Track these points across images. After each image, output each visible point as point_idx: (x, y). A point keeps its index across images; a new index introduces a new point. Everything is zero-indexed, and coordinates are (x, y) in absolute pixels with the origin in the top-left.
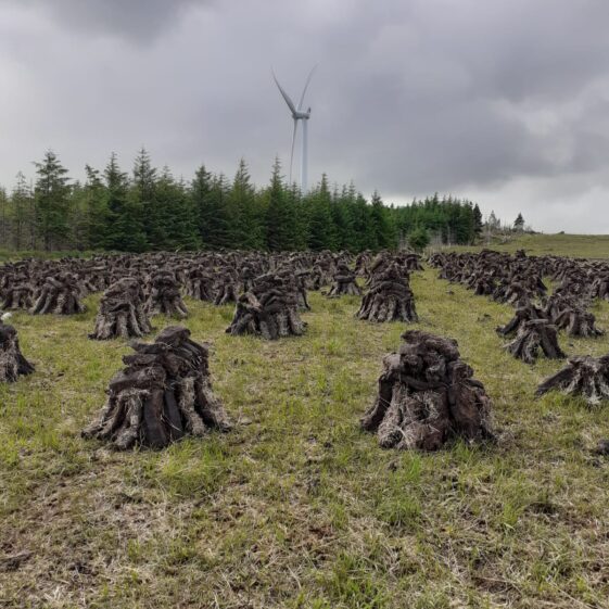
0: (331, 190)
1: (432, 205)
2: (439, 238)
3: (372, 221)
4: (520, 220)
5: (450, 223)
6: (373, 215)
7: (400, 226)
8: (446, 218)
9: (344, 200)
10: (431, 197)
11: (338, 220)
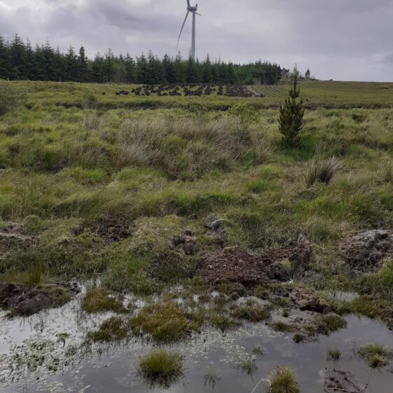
0: (211, 60)
1: (258, 65)
2: (260, 82)
3: (228, 73)
4: (308, 73)
5: (266, 74)
6: (228, 71)
7: (241, 75)
8: (264, 72)
9: (215, 64)
10: (258, 61)
11: (213, 73)
